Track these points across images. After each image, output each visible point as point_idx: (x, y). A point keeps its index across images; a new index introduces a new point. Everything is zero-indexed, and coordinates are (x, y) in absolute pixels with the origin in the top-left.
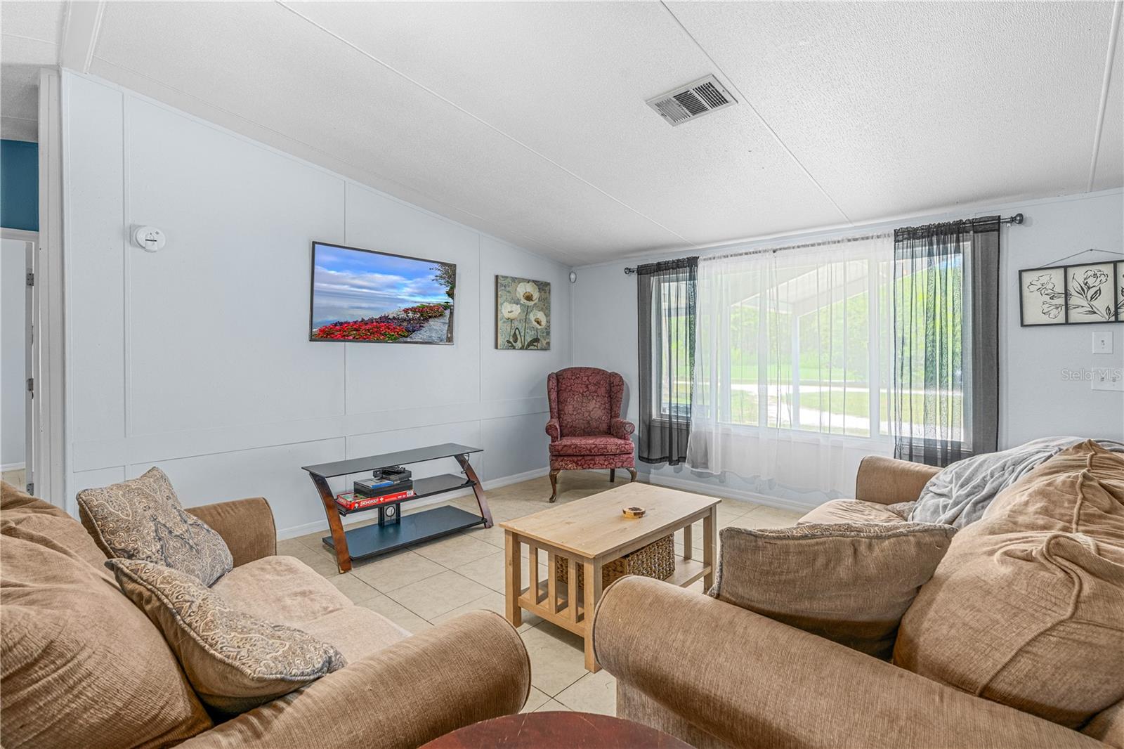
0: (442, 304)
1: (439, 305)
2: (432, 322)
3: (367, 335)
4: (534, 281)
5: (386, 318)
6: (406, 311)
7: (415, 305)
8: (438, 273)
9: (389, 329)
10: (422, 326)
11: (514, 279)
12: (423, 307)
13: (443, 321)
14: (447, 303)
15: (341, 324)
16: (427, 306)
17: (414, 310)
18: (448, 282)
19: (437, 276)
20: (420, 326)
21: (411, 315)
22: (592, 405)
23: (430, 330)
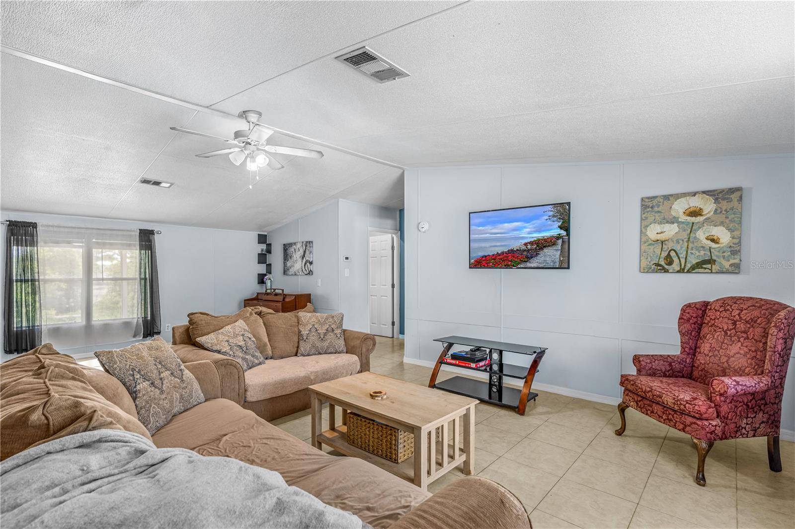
0: (554, 236)
1: (552, 237)
2: (546, 250)
3: (500, 262)
4: (704, 192)
5: (512, 250)
6: (526, 244)
7: (532, 240)
8: (552, 213)
9: (514, 257)
10: (538, 254)
11: (667, 198)
12: (539, 240)
13: (556, 248)
14: (559, 234)
15: (486, 256)
16: (542, 239)
17: (531, 243)
18: (560, 218)
19: (549, 216)
20: (537, 254)
21: (529, 247)
22: (735, 349)
23: (545, 256)
